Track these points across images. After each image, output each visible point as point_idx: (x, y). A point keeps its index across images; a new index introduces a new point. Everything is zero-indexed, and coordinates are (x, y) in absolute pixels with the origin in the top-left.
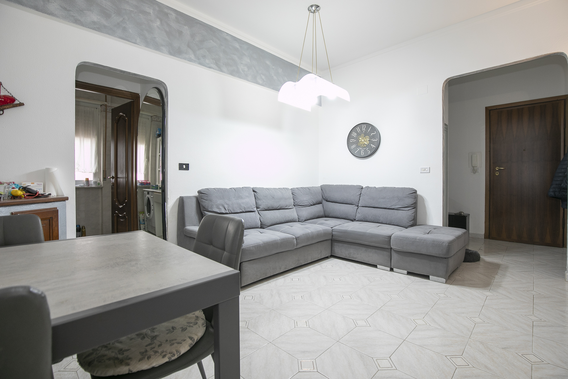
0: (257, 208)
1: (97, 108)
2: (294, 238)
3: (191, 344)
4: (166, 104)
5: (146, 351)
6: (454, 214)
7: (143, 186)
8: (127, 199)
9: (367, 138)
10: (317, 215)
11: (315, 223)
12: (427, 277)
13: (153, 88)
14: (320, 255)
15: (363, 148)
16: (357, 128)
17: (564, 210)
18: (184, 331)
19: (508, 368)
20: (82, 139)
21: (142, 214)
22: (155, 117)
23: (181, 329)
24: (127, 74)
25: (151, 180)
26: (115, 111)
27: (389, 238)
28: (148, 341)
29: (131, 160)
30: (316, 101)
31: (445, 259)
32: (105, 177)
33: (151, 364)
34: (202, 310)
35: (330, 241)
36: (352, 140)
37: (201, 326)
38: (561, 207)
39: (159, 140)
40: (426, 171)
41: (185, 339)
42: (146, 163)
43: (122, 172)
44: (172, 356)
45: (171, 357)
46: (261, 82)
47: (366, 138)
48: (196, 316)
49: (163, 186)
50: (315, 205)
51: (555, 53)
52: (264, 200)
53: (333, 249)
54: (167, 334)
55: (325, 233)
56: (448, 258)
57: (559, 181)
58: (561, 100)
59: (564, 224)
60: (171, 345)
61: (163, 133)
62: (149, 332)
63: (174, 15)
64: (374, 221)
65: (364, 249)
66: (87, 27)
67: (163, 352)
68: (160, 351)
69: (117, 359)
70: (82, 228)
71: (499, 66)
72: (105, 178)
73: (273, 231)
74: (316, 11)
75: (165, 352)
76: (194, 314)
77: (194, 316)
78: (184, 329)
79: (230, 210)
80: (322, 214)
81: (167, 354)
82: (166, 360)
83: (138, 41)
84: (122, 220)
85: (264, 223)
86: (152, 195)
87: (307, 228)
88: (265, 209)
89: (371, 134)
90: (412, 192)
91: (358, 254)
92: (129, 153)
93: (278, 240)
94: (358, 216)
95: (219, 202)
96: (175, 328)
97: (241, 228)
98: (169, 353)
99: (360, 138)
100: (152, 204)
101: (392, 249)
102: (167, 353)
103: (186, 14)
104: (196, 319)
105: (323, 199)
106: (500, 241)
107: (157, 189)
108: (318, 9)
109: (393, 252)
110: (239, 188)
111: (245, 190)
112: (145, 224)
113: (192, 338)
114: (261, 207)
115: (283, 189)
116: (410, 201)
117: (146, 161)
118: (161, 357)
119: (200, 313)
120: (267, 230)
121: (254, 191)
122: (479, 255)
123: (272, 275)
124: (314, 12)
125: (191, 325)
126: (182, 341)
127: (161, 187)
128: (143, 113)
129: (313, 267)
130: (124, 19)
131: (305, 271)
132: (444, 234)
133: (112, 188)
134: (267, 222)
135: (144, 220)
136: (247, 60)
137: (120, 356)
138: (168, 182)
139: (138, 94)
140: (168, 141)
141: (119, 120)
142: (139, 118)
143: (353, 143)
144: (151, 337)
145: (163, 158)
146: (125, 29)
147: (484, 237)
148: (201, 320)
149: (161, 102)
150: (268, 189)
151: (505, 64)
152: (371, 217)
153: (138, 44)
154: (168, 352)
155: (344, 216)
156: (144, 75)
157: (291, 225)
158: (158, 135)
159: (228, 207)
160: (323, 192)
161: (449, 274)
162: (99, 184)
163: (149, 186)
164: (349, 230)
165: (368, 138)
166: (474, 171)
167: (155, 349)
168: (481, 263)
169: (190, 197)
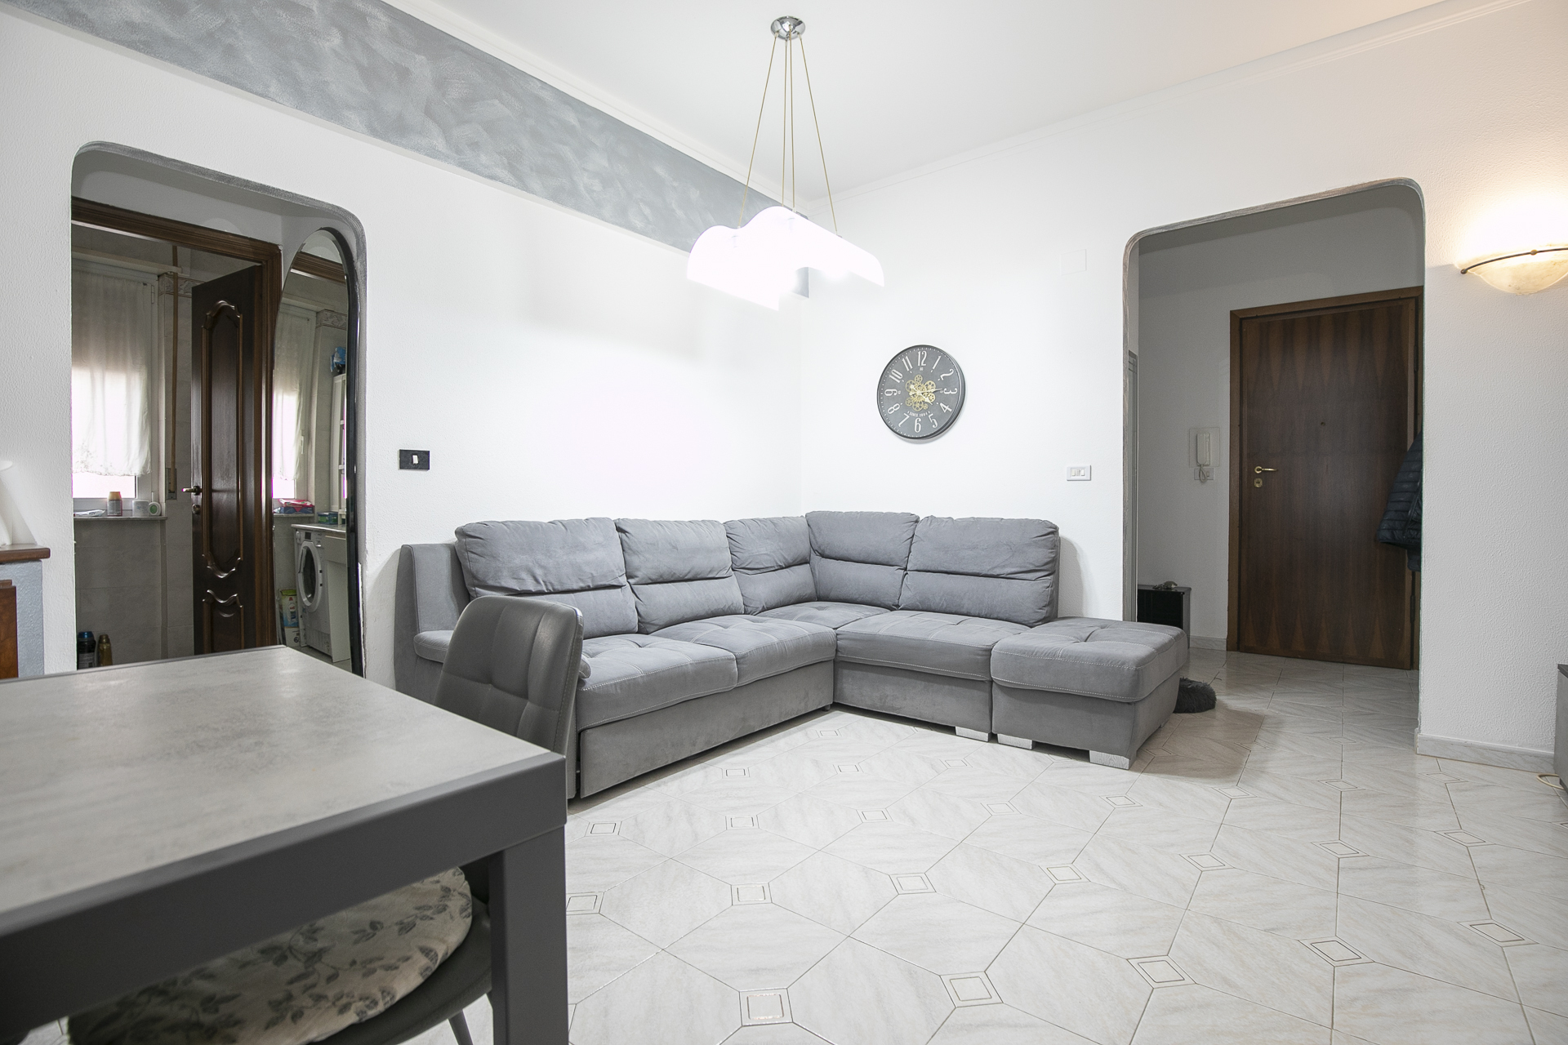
0: (629, 576)
1: (145, 284)
2: (732, 659)
3: (427, 969)
4: (359, 278)
5: (289, 997)
6: (1151, 589)
7: (294, 515)
8: (242, 552)
9: (930, 386)
10: (796, 594)
11: (790, 617)
12: (1083, 755)
13: (321, 229)
14: (803, 704)
15: (919, 413)
16: (903, 360)
17: (1413, 575)
18: (408, 931)
19: (1278, 979)
20: (98, 375)
21: (288, 598)
22: (329, 314)
23: (396, 928)
24: (237, 184)
25: (316, 496)
26: (203, 294)
27: (987, 653)
28: (295, 966)
29: (253, 439)
30: (794, 282)
31: (1127, 705)
32: (172, 489)
33: (305, 1033)
34: (462, 868)
35: (831, 665)
36: (889, 392)
37: (458, 915)
38: (1407, 569)
39: (341, 381)
40: (1082, 475)
41: (409, 954)
42: (300, 448)
43: (226, 475)
44: (368, 1007)
45: (365, 1009)
46: (639, 224)
47: (927, 385)
48: (442, 887)
49: (351, 516)
50: (792, 568)
51: (1393, 181)
52: (647, 556)
53: (839, 686)
54: (356, 942)
55: (818, 645)
56: (1135, 703)
57: (1401, 501)
58: (1408, 298)
59: (1414, 609)
60: (365, 975)
61: (352, 362)
62: (300, 941)
63: (383, 21)
64: (948, 610)
65: (920, 685)
66: (107, 39)
67: (342, 997)
68: (331, 993)
69: (198, 1025)
70: (100, 641)
71: (1263, 206)
72: (172, 493)
73: (672, 641)
74: (792, 35)
75: (348, 996)
76: (438, 882)
77: (438, 886)
78: (405, 928)
79: (551, 583)
80: (809, 590)
81: (354, 1002)
82: (351, 1018)
83: (272, 89)
84: (225, 616)
85: (648, 620)
86: (319, 542)
87: (767, 631)
88: (650, 579)
89: (942, 376)
90: (1046, 532)
91: (905, 699)
92: (247, 418)
93: (686, 665)
94: (907, 596)
95: (519, 560)
96: (378, 926)
97: (572, 634)
98: (361, 999)
99: (912, 387)
100: (319, 567)
101: (994, 684)
102: (352, 1000)
103: (421, 20)
104: (444, 897)
105: (812, 551)
106: (1264, 657)
107: (335, 523)
108: (798, 29)
109: (996, 691)
110: (577, 520)
111: (595, 526)
112: (298, 627)
113: (431, 951)
114: (639, 574)
115: (702, 524)
116: (1040, 555)
117: (300, 442)
118: (335, 1010)
119: (456, 877)
120: (657, 638)
121: (619, 529)
122: (1214, 692)
123: (670, 763)
124: (788, 38)
125: (429, 913)
126: (399, 960)
127: (344, 517)
128: (293, 302)
129: (784, 736)
130: (227, 21)
131: (763, 749)
132: (1125, 640)
133: (195, 522)
134: (657, 614)
135: (294, 615)
136: (599, 161)
137: (207, 1019)
138: (365, 503)
139: (276, 246)
140: (367, 386)
141: (215, 320)
142: (280, 318)
143: (894, 399)
144: (305, 954)
145: (352, 434)
146: (230, 52)
147: (1225, 646)
148: (459, 897)
149: (345, 270)
150: (659, 523)
151: (1277, 203)
152: (941, 599)
153: (273, 100)
154: (356, 994)
155: (868, 598)
156: (293, 191)
157: (725, 624)
158: (338, 367)
159: (545, 575)
160: (812, 531)
161: (1138, 746)
162: (153, 509)
163: (312, 515)
164: (880, 633)
165: (933, 385)
166: (1202, 478)
167: (316, 990)
168: (1218, 713)
169: (431, 545)
